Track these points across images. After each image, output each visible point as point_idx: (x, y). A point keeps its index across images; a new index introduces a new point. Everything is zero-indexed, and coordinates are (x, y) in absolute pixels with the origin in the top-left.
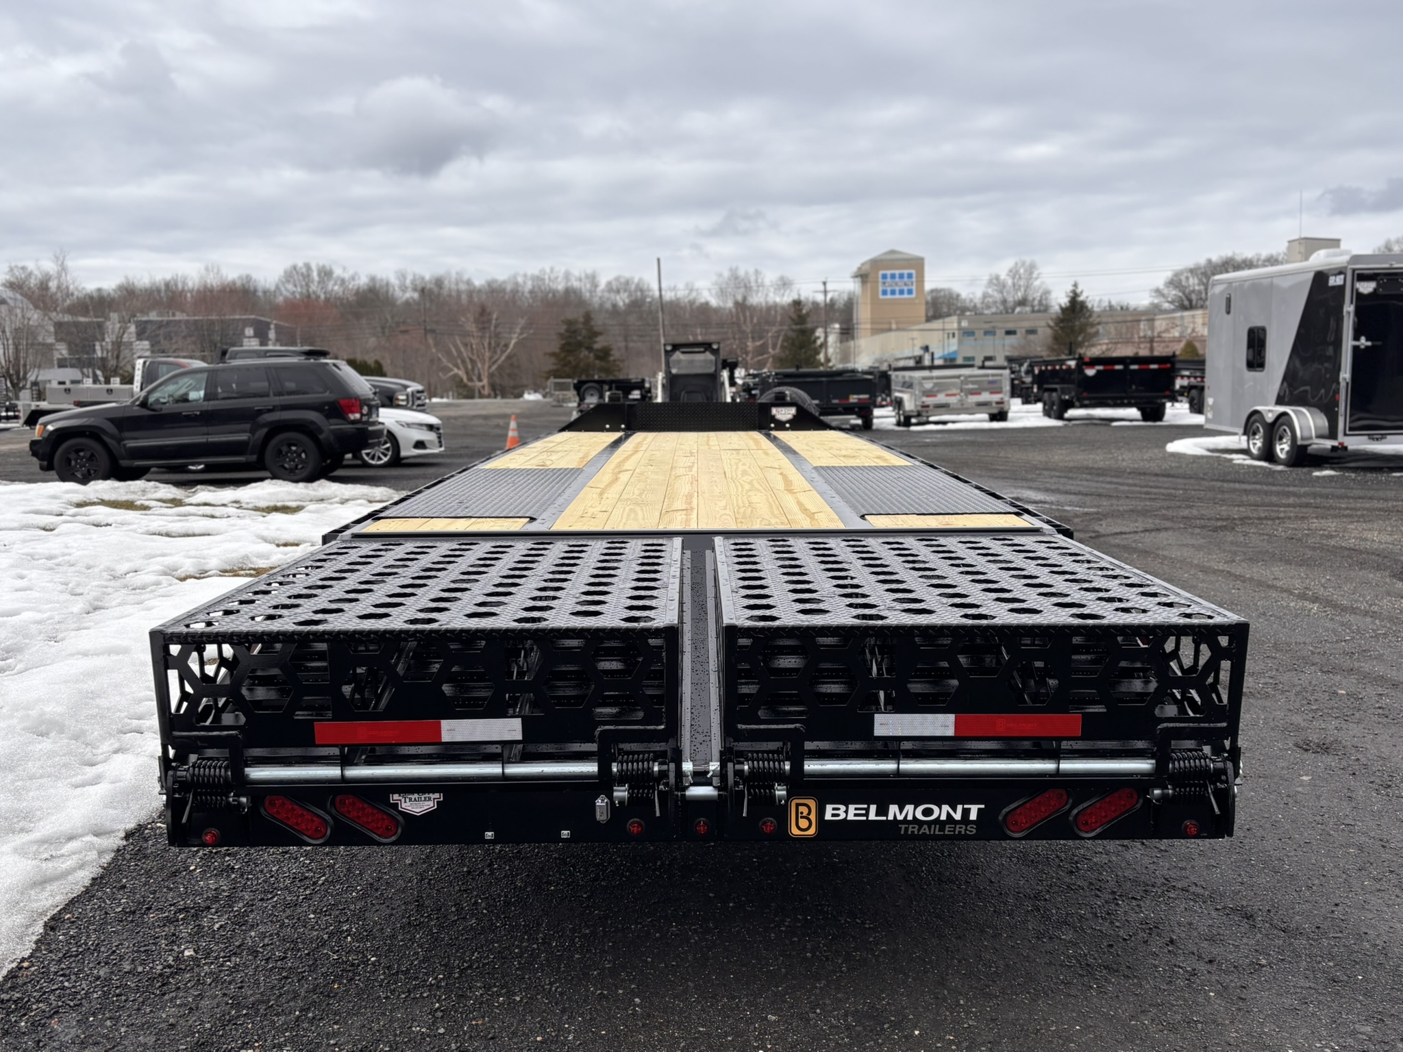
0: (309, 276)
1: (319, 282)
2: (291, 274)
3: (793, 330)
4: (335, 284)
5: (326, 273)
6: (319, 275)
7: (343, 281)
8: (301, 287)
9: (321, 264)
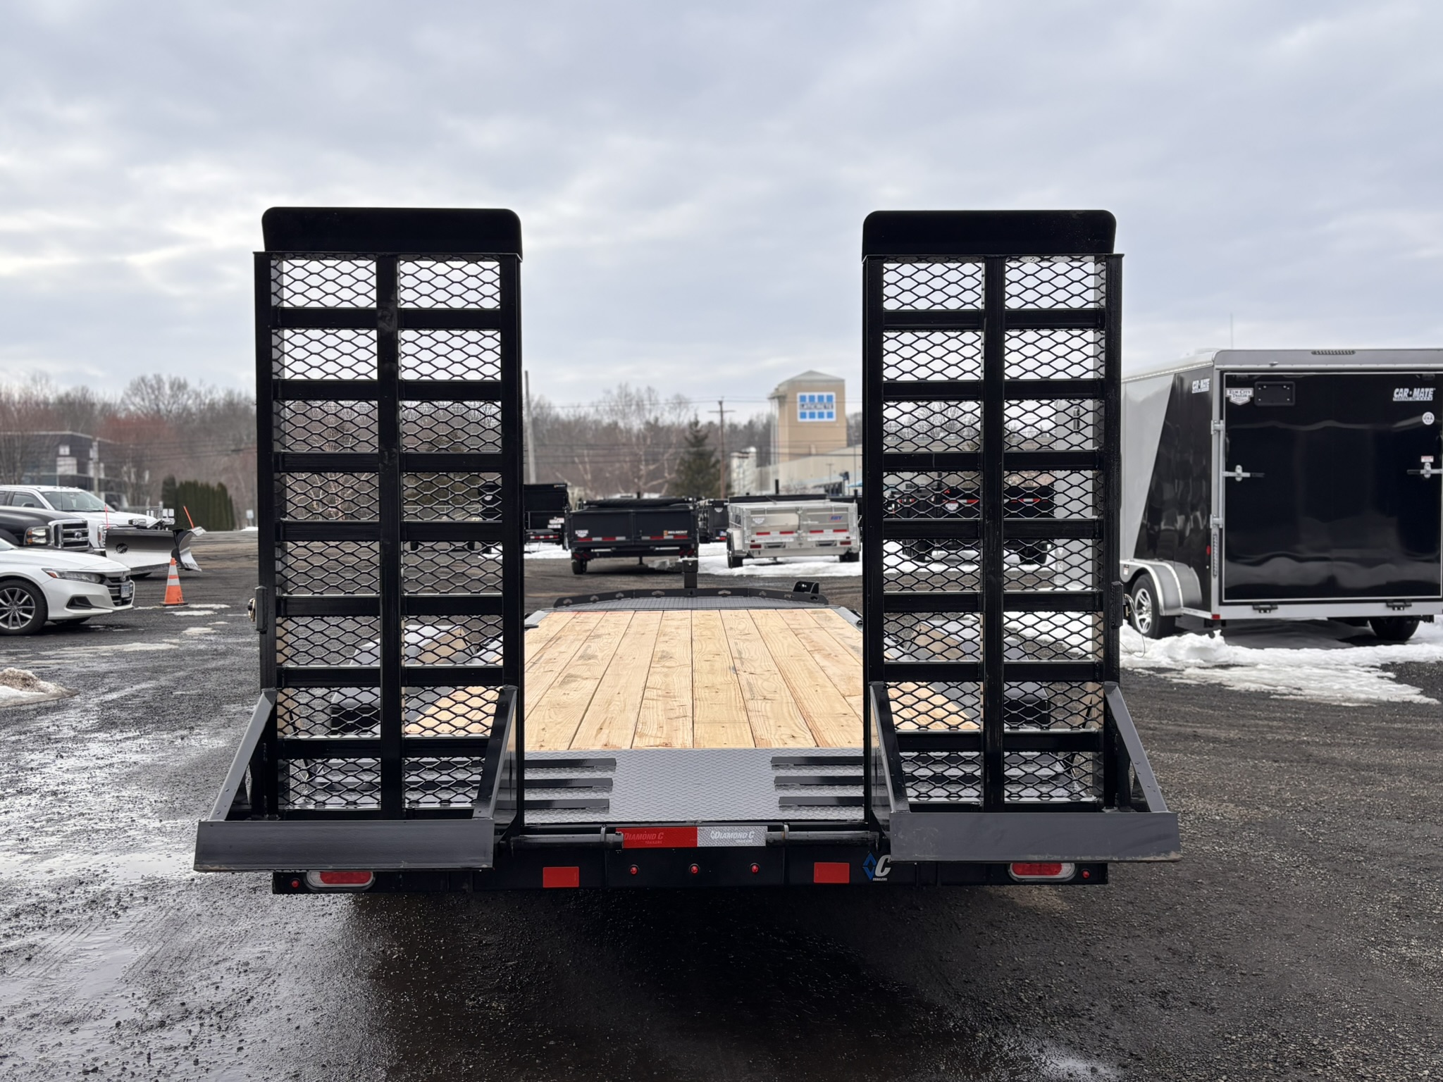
0: (159, 389)
1: (172, 396)
2: (139, 386)
3: (689, 453)
4: (189, 398)
5: (179, 387)
6: (172, 388)
7: (198, 395)
8: (150, 401)
9: (174, 376)
